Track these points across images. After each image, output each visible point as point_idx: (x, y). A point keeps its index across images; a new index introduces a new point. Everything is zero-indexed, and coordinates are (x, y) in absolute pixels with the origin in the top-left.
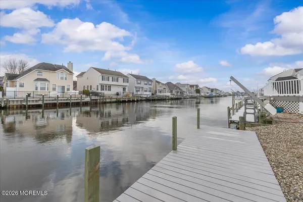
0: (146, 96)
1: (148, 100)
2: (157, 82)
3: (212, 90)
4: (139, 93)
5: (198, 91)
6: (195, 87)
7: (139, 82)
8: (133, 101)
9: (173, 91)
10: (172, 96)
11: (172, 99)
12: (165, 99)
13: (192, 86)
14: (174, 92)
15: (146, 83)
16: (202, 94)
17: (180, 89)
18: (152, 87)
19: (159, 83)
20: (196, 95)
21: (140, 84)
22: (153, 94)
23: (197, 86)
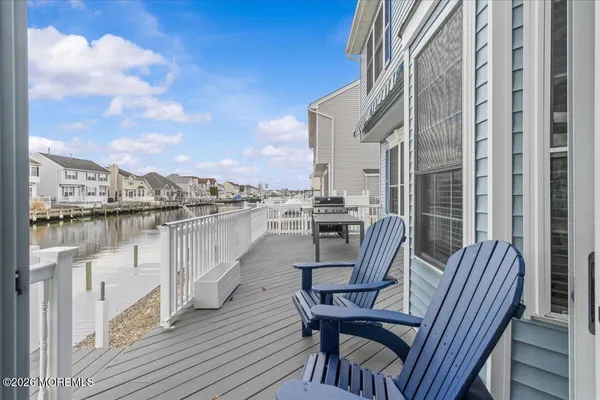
0: (92, 206)
1: (95, 215)
2: (121, 172)
3: (242, 189)
4: (71, 199)
5: (214, 191)
6: (208, 183)
7: (72, 173)
8: (55, 220)
9: (162, 192)
10: (158, 203)
11: (157, 209)
12: (141, 210)
13: (202, 181)
14: (164, 194)
15: (92, 175)
16: (223, 197)
17: (176, 187)
18: (107, 184)
19: (126, 175)
20: (209, 197)
21: (75, 177)
22: (110, 200)
23: (213, 181)
